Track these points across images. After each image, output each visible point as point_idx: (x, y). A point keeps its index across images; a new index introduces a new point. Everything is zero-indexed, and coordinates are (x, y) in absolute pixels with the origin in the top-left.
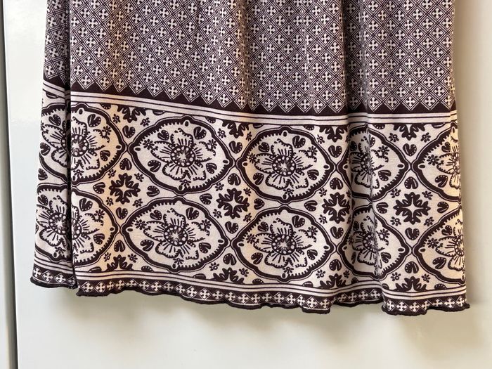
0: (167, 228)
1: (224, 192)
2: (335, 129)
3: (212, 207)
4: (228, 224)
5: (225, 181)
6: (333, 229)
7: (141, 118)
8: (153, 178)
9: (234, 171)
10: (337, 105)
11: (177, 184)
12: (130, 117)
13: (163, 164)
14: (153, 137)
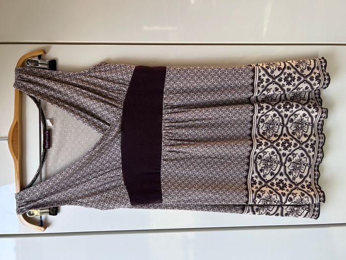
6: (296, 108)
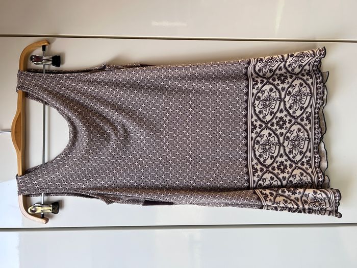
0: (294, 147)
1: (278, 128)
2: (254, 83)
3: (284, 131)
4: (289, 123)
5: (274, 128)
7: (256, 166)
8: (277, 157)
9: (269, 125)
10: (245, 83)
11: (278, 147)
12: (256, 171)
13: (271, 154)
14: (261, 160)
